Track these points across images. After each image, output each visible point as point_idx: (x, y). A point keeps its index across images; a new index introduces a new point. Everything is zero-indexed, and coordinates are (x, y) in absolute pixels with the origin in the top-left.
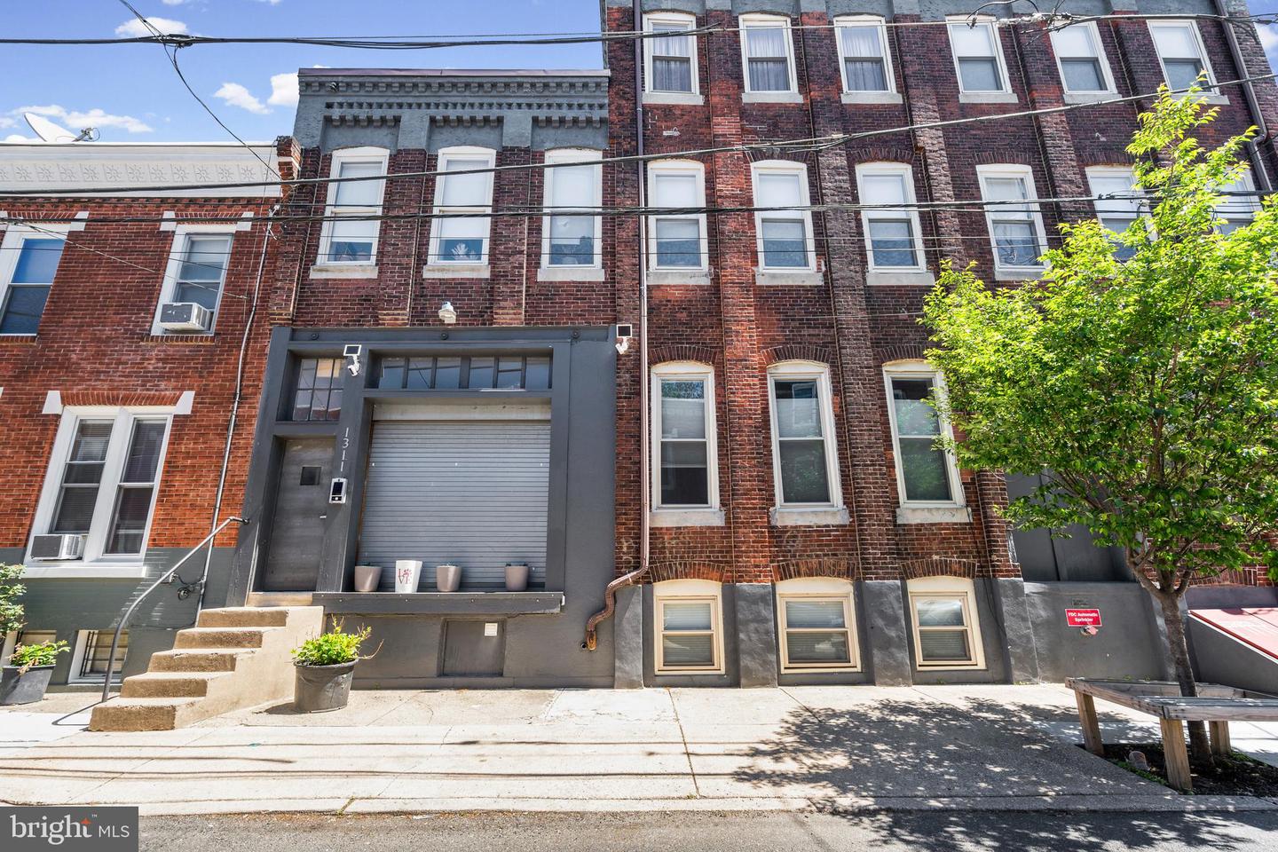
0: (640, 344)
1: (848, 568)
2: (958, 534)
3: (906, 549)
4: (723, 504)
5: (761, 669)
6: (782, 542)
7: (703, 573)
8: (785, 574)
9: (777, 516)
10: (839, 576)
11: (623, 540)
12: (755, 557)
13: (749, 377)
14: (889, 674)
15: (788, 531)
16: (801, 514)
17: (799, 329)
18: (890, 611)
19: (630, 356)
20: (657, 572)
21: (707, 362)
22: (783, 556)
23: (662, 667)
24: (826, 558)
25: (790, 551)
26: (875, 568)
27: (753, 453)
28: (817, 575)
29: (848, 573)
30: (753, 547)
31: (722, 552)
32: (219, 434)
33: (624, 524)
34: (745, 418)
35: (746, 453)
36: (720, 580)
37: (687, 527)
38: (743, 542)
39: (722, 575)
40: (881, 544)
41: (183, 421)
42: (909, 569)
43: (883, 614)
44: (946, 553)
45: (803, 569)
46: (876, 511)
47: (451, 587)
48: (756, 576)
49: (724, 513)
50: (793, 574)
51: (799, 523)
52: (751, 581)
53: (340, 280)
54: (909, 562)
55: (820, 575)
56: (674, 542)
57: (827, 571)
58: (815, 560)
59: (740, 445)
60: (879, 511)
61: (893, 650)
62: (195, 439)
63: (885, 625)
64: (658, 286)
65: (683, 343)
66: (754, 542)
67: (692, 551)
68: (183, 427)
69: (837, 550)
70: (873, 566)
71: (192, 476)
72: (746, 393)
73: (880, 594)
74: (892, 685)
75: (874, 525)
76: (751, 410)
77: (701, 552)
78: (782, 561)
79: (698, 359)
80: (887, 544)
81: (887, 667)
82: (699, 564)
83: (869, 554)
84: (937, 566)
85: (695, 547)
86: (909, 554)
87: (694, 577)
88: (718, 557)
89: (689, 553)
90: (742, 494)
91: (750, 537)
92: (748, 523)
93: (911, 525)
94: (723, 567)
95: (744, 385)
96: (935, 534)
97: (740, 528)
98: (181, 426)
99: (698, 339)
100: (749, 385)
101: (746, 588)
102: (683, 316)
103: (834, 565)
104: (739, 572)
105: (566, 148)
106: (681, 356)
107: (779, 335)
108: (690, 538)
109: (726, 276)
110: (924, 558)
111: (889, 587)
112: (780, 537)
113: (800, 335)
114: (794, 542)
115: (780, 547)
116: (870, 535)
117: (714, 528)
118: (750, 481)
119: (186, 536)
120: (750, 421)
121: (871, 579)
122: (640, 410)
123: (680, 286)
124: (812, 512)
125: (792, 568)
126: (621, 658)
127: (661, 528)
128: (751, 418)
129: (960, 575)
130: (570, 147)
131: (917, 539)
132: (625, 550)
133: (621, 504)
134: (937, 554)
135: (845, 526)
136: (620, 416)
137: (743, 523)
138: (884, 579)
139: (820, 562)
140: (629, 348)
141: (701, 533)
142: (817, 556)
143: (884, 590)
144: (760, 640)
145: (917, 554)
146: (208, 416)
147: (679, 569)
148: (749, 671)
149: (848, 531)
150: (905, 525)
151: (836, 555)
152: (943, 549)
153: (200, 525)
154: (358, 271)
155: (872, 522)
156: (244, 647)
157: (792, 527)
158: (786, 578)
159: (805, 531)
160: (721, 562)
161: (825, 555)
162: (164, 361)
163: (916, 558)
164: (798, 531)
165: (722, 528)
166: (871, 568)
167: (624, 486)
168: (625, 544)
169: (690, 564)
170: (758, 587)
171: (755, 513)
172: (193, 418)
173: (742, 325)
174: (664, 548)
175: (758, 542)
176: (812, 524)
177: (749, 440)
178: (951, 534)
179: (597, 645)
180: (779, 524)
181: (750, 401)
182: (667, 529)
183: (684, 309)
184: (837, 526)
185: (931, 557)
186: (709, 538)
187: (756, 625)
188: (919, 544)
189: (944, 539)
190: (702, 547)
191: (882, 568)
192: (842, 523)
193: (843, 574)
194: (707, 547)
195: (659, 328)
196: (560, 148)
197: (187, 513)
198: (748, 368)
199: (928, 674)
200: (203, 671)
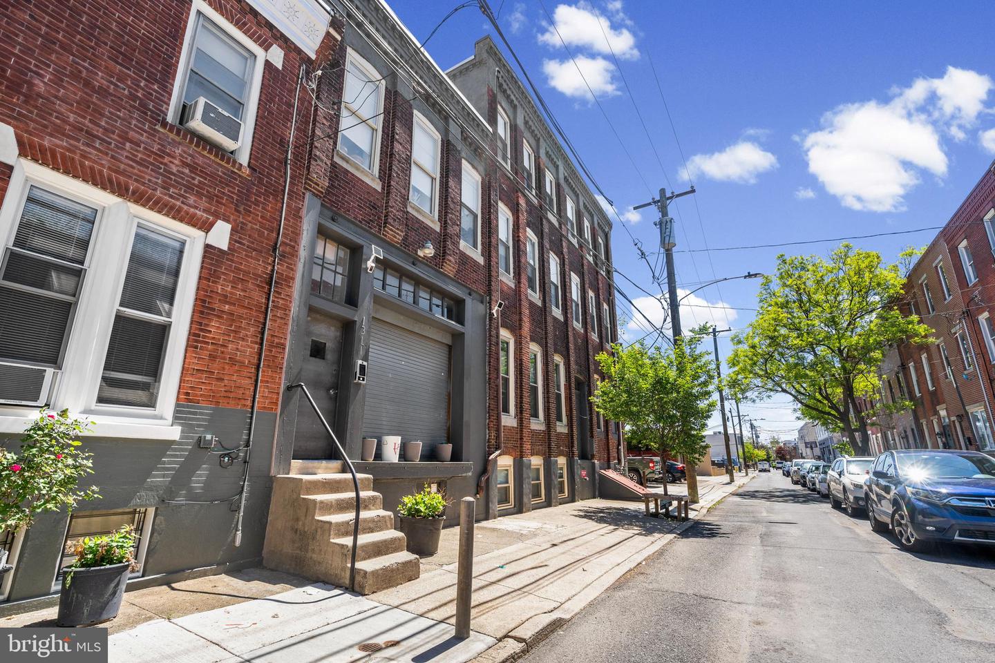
19: (496, 320)
21: (513, 333)
27: (528, 390)
31: (516, 441)
32: (258, 286)
33: (492, 421)
36: (514, 457)
37: (507, 426)
38: (525, 437)
41: (218, 256)
43: (554, 473)
52: (526, 457)
53: (356, 177)
62: (234, 283)
68: (219, 263)
71: (231, 326)
72: (527, 356)
76: (528, 366)
78: (531, 447)
79: (511, 330)
83: (552, 445)
90: (525, 411)
91: (526, 434)
92: (526, 426)
95: (526, 352)
97: (524, 428)
98: (217, 261)
99: (511, 319)
101: (525, 461)
102: (507, 303)
106: (506, 326)
108: (507, 432)
118: (527, 404)
119: (226, 394)
120: (527, 372)
122: (498, 354)
130: (470, 163)
132: (493, 437)
133: (492, 410)
134: (561, 446)
140: (497, 315)
142: (538, 445)
146: (248, 262)
151: (542, 445)
153: (240, 383)
154: (369, 177)
156: (370, 509)
162: (193, 169)
165: (516, 428)
167: (493, 399)
168: (493, 434)
171: (528, 421)
172: (230, 257)
173: (526, 318)
175: (528, 437)
181: (527, 361)
196: (467, 160)
197: (226, 367)
198: (527, 343)
200: (372, 532)
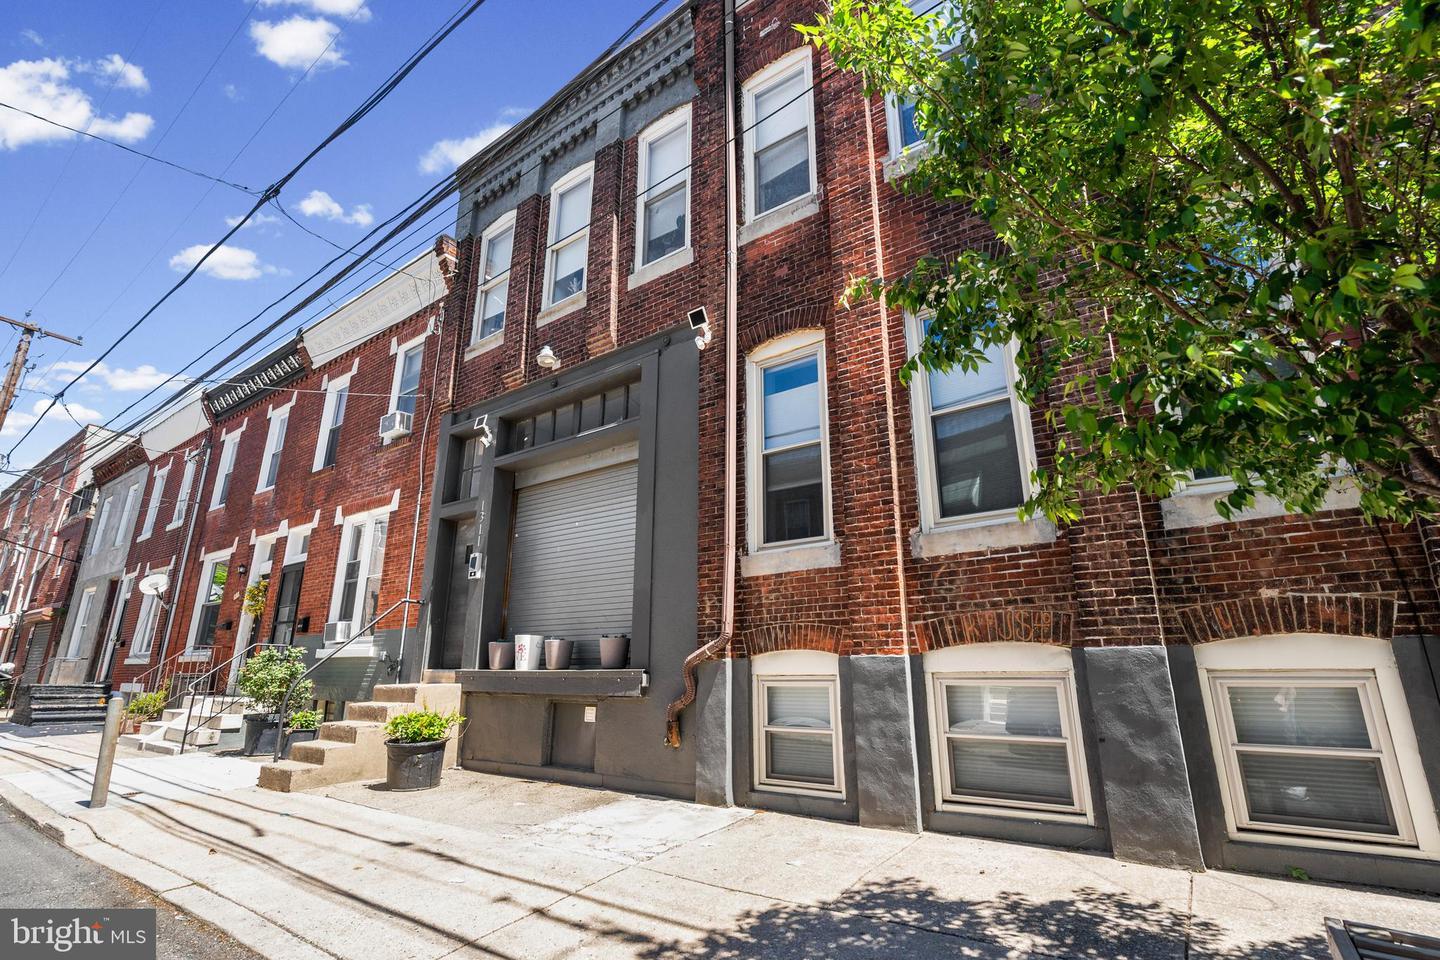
0: (725, 329)
1: (1057, 624)
2: (1333, 536)
3: (1188, 580)
4: (838, 533)
5: (890, 798)
6: (930, 584)
7: (812, 641)
8: (938, 639)
9: (922, 541)
10: (1037, 639)
11: (706, 598)
12: (879, 613)
13: (868, 328)
14: (1147, 838)
15: (939, 566)
16: (964, 533)
17: (954, 225)
18: (1141, 709)
19: (713, 348)
20: (752, 640)
21: (814, 326)
22: (934, 608)
23: (764, 779)
24: (1010, 608)
25: (944, 599)
26: (1106, 622)
27: (874, 446)
28: (994, 639)
29: (1057, 634)
30: (876, 595)
31: (838, 607)
32: (411, 525)
33: (707, 576)
34: (861, 394)
35: (864, 448)
36: (836, 651)
37: (789, 573)
38: (860, 589)
39: (837, 643)
40: (1116, 574)
41: (394, 517)
42: (1198, 620)
43: (1124, 714)
44: (1297, 582)
45: (968, 629)
46: (1105, 511)
47: (557, 663)
48: (881, 643)
49: (839, 545)
50: (951, 637)
51: (960, 550)
52: (872, 652)
53: (482, 355)
54: (1198, 606)
55: (1002, 639)
56: (773, 596)
57: (1014, 631)
58: (989, 613)
59: (855, 437)
60: (1112, 509)
61: (1153, 789)
62: (400, 531)
63: (1131, 736)
64: (753, 242)
65: (783, 309)
66: (877, 588)
67: (796, 607)
68: (394, 522)
69: (1033, 592)
70: (1100, 619)
71: (398, 564)
72: (865, 354)
73: (1118, 673)
74: (1154, 863)
75: (1100, 538)
76: (870, 378)
77: (809, 609)
78: (932, 616)
79: (803, 325)
80: (1133, 574)
81: (1139, 823)
82: (806, 627)
83: (1092, 594)
84: (1273, 611)
85: (801, 602)
86: (1196, 590)
87: (799, 648)
88: (831, 615)
89: (792, 610)
90: (858, 514)
91: (871, 580)
92: (868, 557)
93: (1202, 530)
94: (840, 630)
95: (860, 343)
96: (1267, 542)
97: (856, 566)
98: (393, 520)
99: (803, 296)
100: (868, 340)
101: (865, 663)
102: (783, 272)
103: (1027, 620)
104: (854, 637)
105: (657, 119)
106: (782, 328)
107: (921, 247)
108: (794, 588)
109: (834, 189)
110: (1236, 596)
111: (1139, 660)
112: (927, 576)
113: (957, 234)
114: (951, 582)
115: (927, 593)
116: (1093, 558)
117: (825, 570)
118: (869, 490)
119: (393, 619)
120: (869, 397)
121: (1097, 643)
122: (724, 418)
123: (779, 231)
124: (983, 528)
125: (948, 628)
126: (703, 761)
127: (757, 578)
128: (870, 392)
129: (1342, 630)
130: (661, 116)
131: (1216, 558)
132: (708, 611)
133: (704, 550)
134: (1271, 585)
135: (1048, 546)
136: (703, 430)
137: (860, 558)
138: (1126, 642)
139: (999, 616)
140: (713, 337)
141: (809, 580)
142: (994, 605)
143: (1127, 665)
144: (888, 749)
145: (1219, 588)
146: (407, 509)
147: (780, 636)
148: (871, 800)
149: (1053, 554)
150: (1183, 531)
151: (1030, 601)
152: (1288, 572)
154: (494, 342)
155: (1095, 532)
156: (369, 721)
157: (947, 557)
158: (939, 646)
159: (970, 563)
160: (836, 623)
161: (1009, 602)
162: (387, 466)
163: (1216, 598)
164: (959, 564)
165: (837, 569)
166: (1095, 623)
167: (707, 524)
168: (709, 604)
169: (794, 627)
170: (884, 660)
171: (878, 541)
172: (401, 512)
173: (856, 252)
174: (761, 605)
175: (883, 587)
176: (983, 549)
177: (868, 426)
178: (1310, 538)
179: (681, 741)
180: (925, 555)
181: (869, 366)
182: (766, 578)
183: (784, 260)
184: (1031, 548)
185: (1254, 594)
186: (818, 586)
187: (882, 724)
188: (1224, 568)
189: (1292, 550)
190: (810, 602)
191: (1120, 622)
192: (1040, 541)
193: (1047, 637)
194: (817, 601)
195: (754, 298)
196: (652, 123)
197: (395, 597)
198: (865, 315)
199: (1257, 850)
200: (341, 741)
